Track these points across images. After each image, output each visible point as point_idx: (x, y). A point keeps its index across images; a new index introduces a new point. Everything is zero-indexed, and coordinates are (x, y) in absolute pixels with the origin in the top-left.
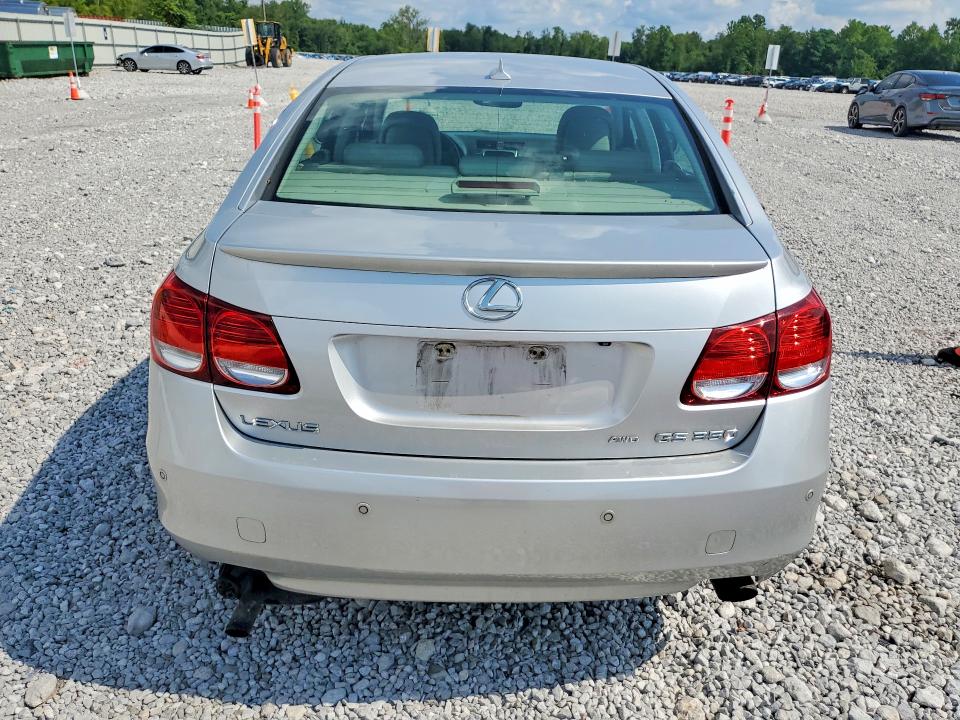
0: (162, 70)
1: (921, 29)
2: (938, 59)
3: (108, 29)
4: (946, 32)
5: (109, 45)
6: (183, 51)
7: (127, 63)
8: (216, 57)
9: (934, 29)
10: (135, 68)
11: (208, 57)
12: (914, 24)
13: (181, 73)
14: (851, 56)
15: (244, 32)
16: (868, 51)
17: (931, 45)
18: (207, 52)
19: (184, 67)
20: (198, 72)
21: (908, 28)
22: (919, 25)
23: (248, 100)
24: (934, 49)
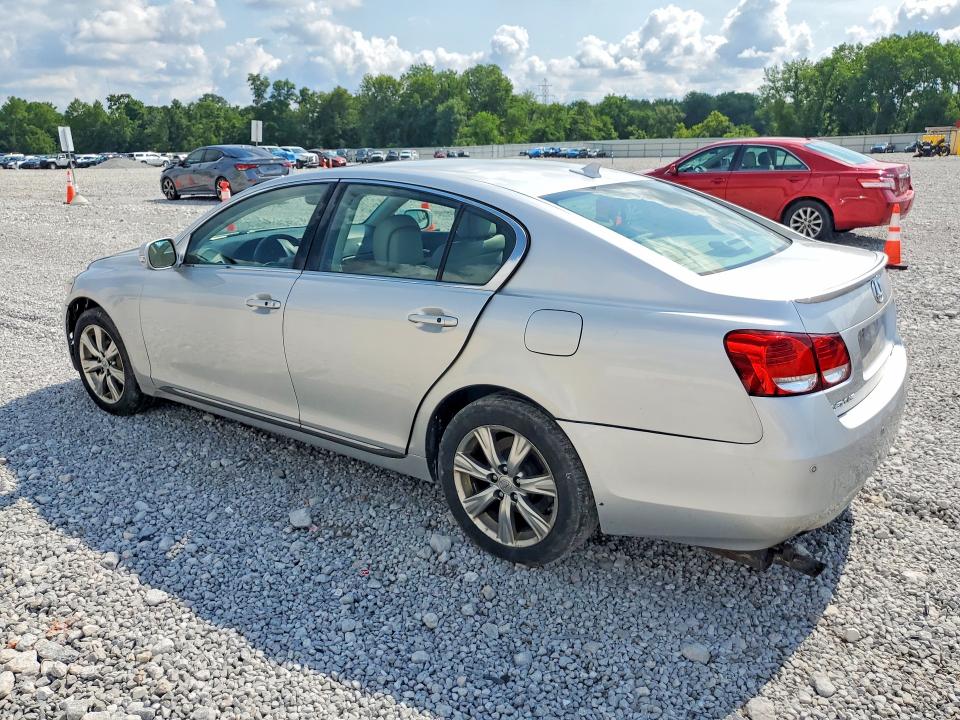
1: (84, 106)
2: (111, 132)
4: (110, 108)
9: (97, 105)
12: (76, 101)
14: (24, 133)
16: (41, 128)
17: (101, 120)
21: (73, 104)
22: (83, 101)
24: (105, 123)
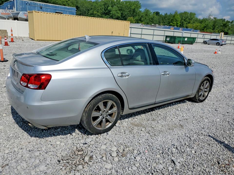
0: (213, 44)
3: (204, 35)
5: (203, 38)
6: (219, 40)
7: (205, 43)
8: (227, 42)
10: (206, 44)
11: (226, 42)
13: (217, 45)
15: (220, 35)
18: (225, 40)
19: (218, 44)
20: (222, 45)
23: (215, 51)
